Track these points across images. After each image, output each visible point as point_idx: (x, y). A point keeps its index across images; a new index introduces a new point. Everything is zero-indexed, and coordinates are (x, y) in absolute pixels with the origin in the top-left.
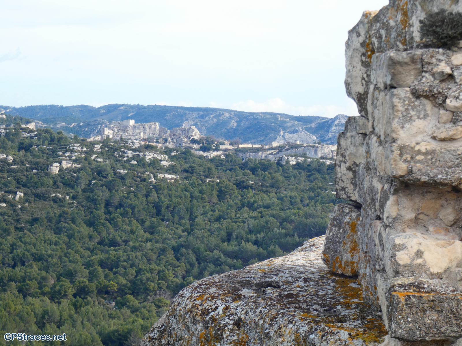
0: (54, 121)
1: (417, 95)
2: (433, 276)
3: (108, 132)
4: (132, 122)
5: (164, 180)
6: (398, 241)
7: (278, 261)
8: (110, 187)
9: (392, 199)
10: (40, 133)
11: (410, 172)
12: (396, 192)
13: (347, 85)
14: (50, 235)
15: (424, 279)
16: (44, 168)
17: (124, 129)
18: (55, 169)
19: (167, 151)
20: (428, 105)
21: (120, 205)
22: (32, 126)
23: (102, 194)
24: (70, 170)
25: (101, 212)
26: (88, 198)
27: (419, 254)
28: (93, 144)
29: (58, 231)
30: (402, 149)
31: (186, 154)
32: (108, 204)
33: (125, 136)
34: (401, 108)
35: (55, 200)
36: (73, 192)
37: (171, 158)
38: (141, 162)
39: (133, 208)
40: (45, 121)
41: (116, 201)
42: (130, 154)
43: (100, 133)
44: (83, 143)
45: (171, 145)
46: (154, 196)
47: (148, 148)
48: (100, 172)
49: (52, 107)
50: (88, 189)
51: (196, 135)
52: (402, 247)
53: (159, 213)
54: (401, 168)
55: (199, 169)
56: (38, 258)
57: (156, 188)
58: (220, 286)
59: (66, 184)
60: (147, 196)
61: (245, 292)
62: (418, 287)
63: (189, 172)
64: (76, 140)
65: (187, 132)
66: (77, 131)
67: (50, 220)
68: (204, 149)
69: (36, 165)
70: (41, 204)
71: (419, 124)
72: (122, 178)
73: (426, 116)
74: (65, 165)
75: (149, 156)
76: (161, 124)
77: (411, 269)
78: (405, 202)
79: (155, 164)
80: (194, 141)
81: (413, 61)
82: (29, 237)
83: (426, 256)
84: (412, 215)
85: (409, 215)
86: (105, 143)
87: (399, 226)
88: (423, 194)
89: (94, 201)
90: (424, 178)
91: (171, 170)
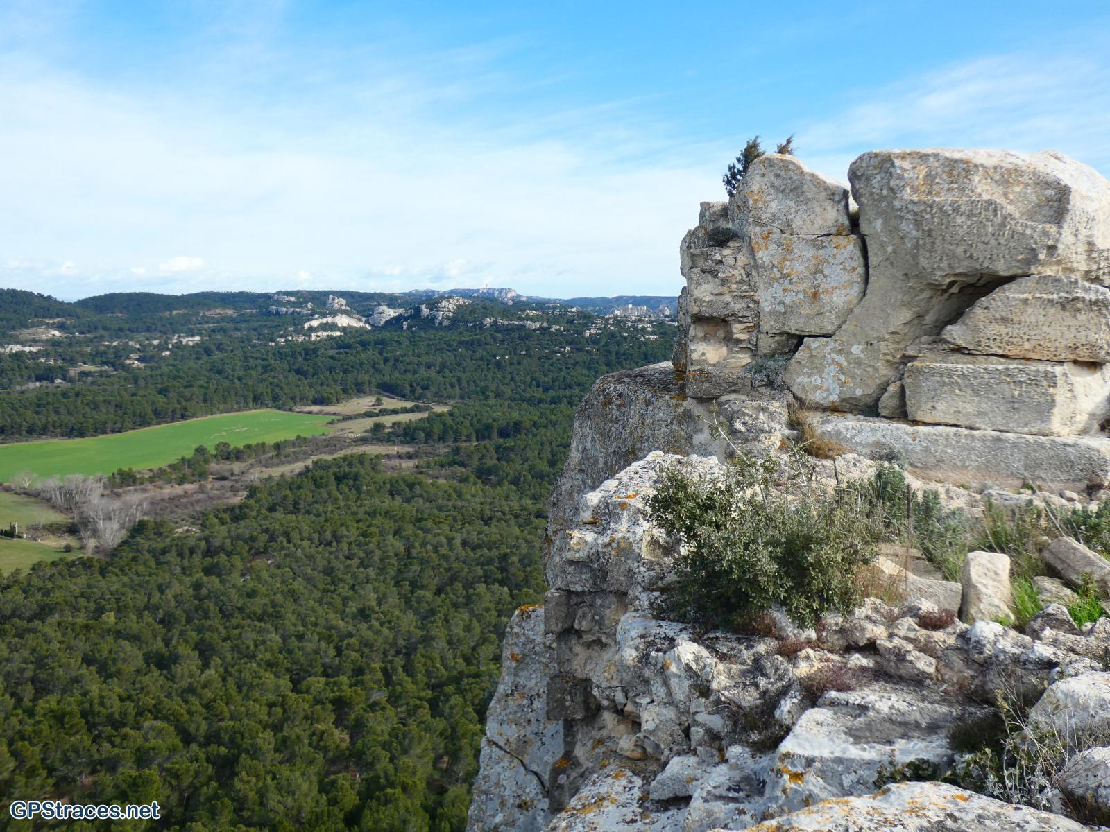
0: (586, 306)
1: (703, 271)
2: (710, 365)
3: (617, 312)
4: (630, 306)
5: (649, 339)
6: (692, 348)
7: (652, 366)
8: (618, 344)
9: (692, 326)
10: (578, 313)
11: (700, 312)
12: (694, 323)
13: (681, 269)
14: (585, 372)
15: (706, 367)
16: (581, 333)
17: (626, 310)
18: (587, 334)
19: (651, 322)
20: (710, 277)
21: (624, 354)
22: (574, 310)
23: (614, 348)
24: (596, 334)
25: (613, 358)
26: (606, 351)
27: (703, 354)
28: (608, 319)
29: (589, 369)
30: (696, 300)
31: (662, 323)
32: (617, 353)
33: (627, 314)
34: (695, 278)
35: (587, 351)
36: (597, 347)
37: (653, 326)
38: (636, 328)
39: (631, 355)
40: (581, 306)
41: (622, 351)
42: (629, 324)
43: (612, 313)
44: (603, 319)
45: (653, 319)
46: (644, 348)
47: (640, 320)
48: (612, 335)
49: (586, 299)
50: (606, 345)
51: (668, 312)
52: (695, 351)
53: (646, 358)
54: (695, 310)
55: (670, 332)
56: (579, 385)
57: (645, 344)
58: (614, 377)
59: (593, 342)
60: (639, 348)
61: (625, 379)
62: (702, 371)
63: (663, 334)
64: (599, 317)
65: (662, 311)
66: (599, 312)
67: (585, 363)
68: (672, 321)
69: (576, 332)
70: (579, 354)
71: (705, 287)
72: (625, 338)
73: (708, 283)
74: (593, 331)
75: (640, 325)
76: (648, 307)
77: (699, 362)
78: (699, 328)
79: (644, 330)
80: (666, 316)
81: (702, 253)
82: (573, 372)
83: (707, 355)
84: (702, 335)
85: (701, 335)
86: (615, 318)
87: (695, 341)
88: (708, 324)
89: (609, 352)
90: (707, 315)
91: (653, 333)
